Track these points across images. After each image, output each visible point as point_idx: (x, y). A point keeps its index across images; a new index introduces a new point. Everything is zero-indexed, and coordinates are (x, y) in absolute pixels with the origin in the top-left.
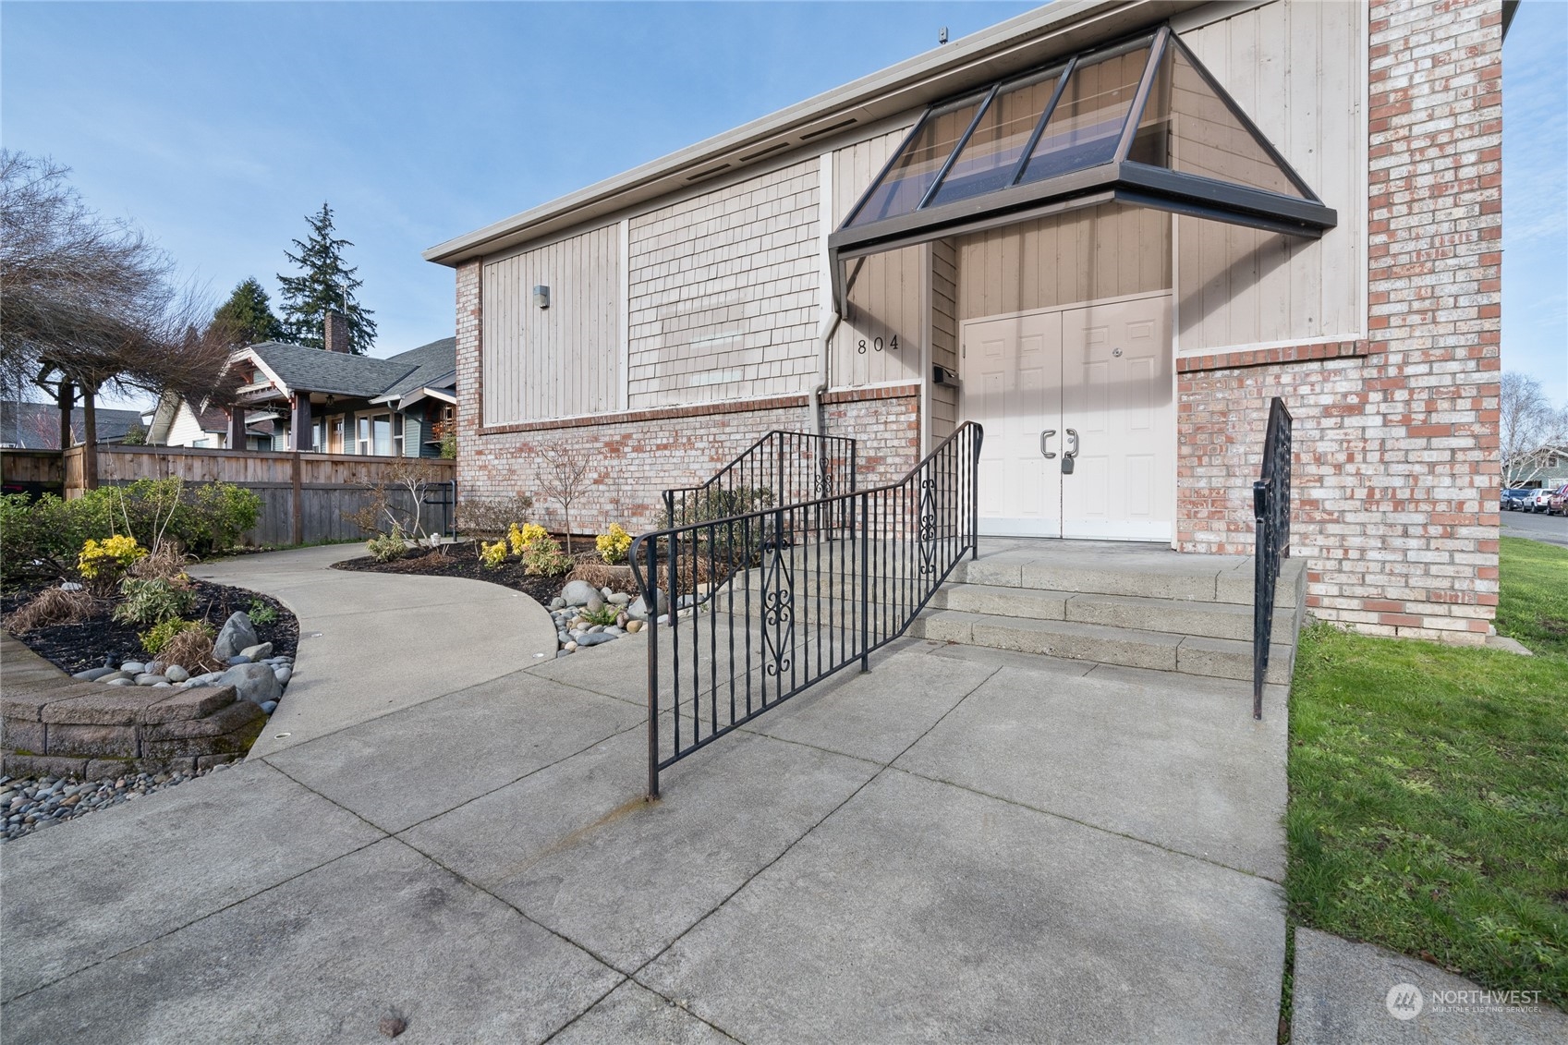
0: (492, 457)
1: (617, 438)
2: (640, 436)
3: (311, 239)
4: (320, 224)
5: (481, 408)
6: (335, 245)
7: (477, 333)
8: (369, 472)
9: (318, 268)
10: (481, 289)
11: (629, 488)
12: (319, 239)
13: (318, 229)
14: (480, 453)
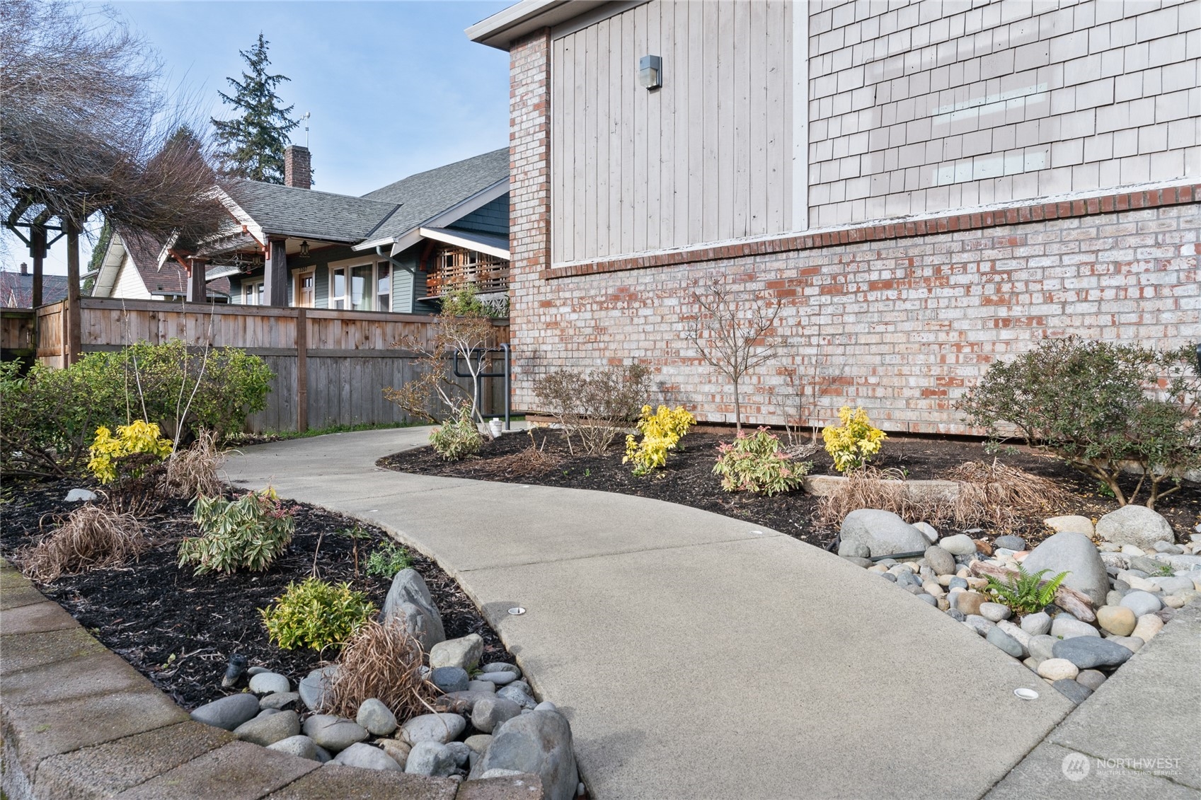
0: (568, 309)
1: (793, 274)
2: (837, 269)
3: (246, 76)
4: (255, 58)
5: (548, 241)
6: (270, 82)
7: (543, 135)
8: (384, 334)
9: (253, 109)
10: (548, 73)
11: (813, 351)
12: (254, 75)
13: (253, 64)
14: (547, 304)
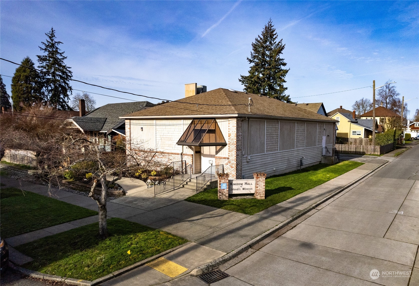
2: (158, 155)
3: (47, 41)
4: (50, 36)
5: (131, 145)
6: (56, 44)
9: (51, 52)
10: (130, 124)
12: (50, 41)
13: (50, 37)
